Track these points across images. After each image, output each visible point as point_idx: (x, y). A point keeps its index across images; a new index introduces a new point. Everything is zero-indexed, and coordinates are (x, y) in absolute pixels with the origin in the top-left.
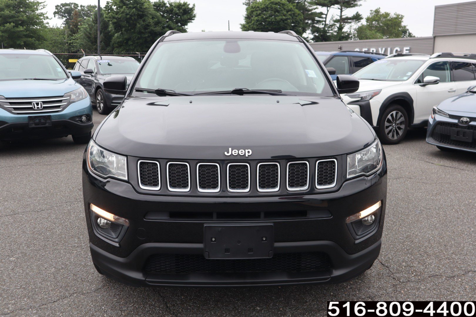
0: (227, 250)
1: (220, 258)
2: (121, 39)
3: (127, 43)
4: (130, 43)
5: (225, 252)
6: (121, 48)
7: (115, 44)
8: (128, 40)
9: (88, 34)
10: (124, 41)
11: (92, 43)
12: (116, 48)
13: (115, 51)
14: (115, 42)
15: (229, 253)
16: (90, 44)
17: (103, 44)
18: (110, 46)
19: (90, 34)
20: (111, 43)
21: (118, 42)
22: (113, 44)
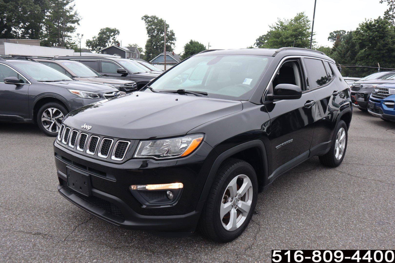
2: (363, 55)
3: (368, 57)
4: (370, 57)
6: (362, 61)
7: (359, 58)
8: (369, 55)
9: (339, 51)
10: (366, 56)
11: (342, 57)
12: (358, 61)
13: (358, 63)
14: (358, 57)
16: (340, 58)
17: (349, 58)
18: (354, 60)
19: (341, 51)
20: (355, 57)
21: (361, 57)
22: (357, 58)
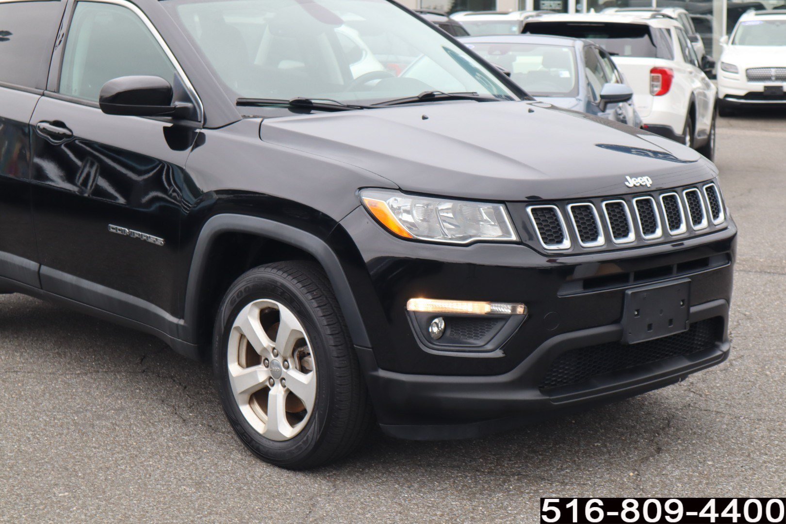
0: (650, 327)
1: (643, 339)
5: (649, 330)
15: (652, 331)
